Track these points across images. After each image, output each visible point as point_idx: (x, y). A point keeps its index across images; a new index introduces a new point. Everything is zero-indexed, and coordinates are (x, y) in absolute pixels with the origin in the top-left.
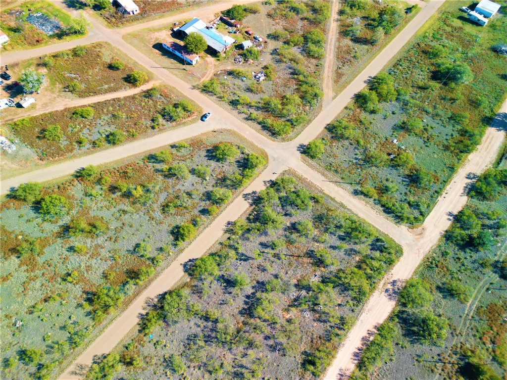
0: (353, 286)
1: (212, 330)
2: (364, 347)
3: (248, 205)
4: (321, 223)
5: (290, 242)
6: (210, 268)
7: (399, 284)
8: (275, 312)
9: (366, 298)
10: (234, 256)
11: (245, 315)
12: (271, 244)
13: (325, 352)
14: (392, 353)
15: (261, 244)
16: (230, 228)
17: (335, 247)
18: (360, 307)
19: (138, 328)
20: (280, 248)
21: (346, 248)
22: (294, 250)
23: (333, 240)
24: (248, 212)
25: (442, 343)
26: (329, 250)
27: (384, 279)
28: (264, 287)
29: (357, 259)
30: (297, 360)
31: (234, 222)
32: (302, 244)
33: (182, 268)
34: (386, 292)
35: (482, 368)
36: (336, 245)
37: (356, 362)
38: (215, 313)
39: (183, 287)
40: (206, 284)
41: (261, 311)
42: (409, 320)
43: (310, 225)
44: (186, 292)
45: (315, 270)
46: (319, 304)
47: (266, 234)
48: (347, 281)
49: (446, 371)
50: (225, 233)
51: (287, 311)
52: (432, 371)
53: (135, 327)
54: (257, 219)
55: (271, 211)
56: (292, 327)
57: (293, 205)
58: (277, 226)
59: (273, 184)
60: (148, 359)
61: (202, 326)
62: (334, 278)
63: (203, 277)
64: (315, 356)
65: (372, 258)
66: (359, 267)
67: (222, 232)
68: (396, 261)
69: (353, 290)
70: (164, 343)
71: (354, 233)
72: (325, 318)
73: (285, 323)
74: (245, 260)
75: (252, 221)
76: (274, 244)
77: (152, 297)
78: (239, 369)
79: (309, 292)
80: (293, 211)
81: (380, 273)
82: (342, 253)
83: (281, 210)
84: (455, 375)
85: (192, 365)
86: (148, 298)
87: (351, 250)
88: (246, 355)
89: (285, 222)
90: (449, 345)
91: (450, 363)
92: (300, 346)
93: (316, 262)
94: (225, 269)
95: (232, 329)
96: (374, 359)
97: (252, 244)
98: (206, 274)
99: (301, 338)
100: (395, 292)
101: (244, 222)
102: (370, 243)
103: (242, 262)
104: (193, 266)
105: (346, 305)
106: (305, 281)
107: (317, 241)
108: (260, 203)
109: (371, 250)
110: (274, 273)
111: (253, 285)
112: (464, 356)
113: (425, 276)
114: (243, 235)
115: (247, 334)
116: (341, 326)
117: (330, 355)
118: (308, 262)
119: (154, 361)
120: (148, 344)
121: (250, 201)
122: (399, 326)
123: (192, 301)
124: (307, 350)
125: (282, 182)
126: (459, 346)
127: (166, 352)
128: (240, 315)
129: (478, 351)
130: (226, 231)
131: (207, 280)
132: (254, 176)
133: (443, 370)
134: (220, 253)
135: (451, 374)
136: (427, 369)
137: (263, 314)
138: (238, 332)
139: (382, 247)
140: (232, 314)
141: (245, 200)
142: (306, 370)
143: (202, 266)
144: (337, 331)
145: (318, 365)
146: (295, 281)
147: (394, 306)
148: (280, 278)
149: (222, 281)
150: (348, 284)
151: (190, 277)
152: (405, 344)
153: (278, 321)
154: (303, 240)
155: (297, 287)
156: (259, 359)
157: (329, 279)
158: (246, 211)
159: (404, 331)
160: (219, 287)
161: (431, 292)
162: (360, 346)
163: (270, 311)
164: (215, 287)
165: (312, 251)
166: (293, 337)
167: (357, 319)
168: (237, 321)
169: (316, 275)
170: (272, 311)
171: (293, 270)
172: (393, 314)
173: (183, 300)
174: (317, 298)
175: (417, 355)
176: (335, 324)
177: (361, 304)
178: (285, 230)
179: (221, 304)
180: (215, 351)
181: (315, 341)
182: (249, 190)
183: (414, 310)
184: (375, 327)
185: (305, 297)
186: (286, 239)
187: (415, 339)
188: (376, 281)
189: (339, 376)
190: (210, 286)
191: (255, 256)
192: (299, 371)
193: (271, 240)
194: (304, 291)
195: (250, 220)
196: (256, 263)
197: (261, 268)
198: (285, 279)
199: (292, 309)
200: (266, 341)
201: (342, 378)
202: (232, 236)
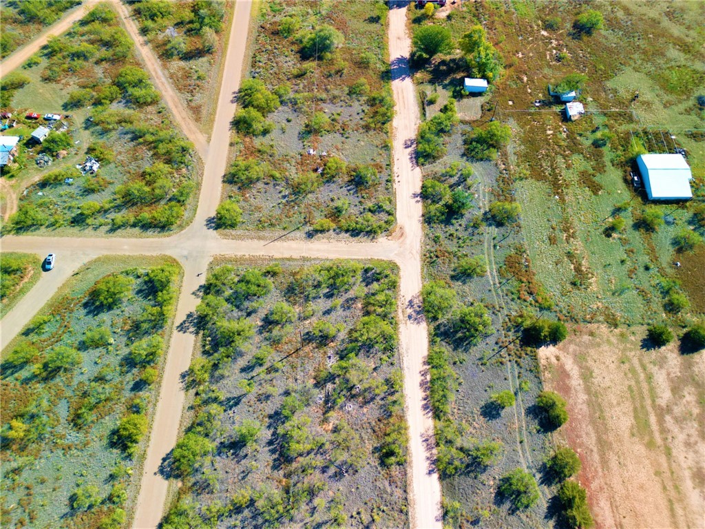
0: (375, 339)
1: (254, 518)
2: (428, 393)
3: (193, 337)
4: (295, 294)
5: (275, 342)
6: (199, 447)
7: (416, 301)
8: (314, 433)
9: (396, 341)
10: (219, 409)
11: (282, 466)
12: (255, 361)
13: (394, 431)
14: (456, 376)
15: (243, 370)
16: (190, 380)
17: (328, 310)
18: (396, 355)
20: (269, 358)
21: (341, 303)
22: (286, 348)
23: (322, 304)
24: (199, 344)
25: (492, 329)
26: (324, 318)
27: (399, 307)
28: (282, 416)
29: (359, 305)
30: (373, 464)
31: (190, 369)
32: (290, 334)
33: (159, 477)
34: (409, 319)
35: (538, 325)
36: (328, 308)
37: (430, 414)
38: (242, 495)
39: (179, 498)
40: (207, 470)
41: (297, 445)
42: (449, 330)
43: (285, 306)
44: (187, 502)
45: (325, 353)
46: (354, 385)
47: (241, 354)
48: (365, 337)
49: (512, 353)
50: (187, 391)
51: (325, 420)
52: (502, 363)
54: (216, 345)
55: (227, 323)
56: (343, 434)
57: (249, 297)
58: (247, 335)
59: (207, 289)
61: (238, 523)
62: (350, 345)
63: (197, 465)
64: (388, 445)
65: (373, 294)
66: (367, 313)
67: (183, 393)
68: (398, 280)
69: (377, 343)
71: (338, 281)
72: (371, 395)
73: (333, 437)
74: (236, 404)
75: (211, 352)
76: (259, 358)
79: (335, 381)
80: (254, 304)
81: (391, 304)
82: (340, 312)
83: (240, 313)
84: (522, 350)
87: (347, 301)
88: (315, 508)
89: (253, 323)
90: (499, 326)
91: (510, 343)
92: (365, 447)
93: (320, 342)
94: (219, 433)
95: (277, 495)
96: (444, 396)
97: (232, 379)
98: (198, 458)
99: (361, 437)
100: (418, 313)
101: (202, 360)
102: (361, 280)
103: (234, 408)
104: (174, 463)
105: (382, 364)
106: (322, 373)
107: (305, 318)
108: (206, 324)
110: (281, 391)
111: (267, 424)
112: (518, 326)
113: (433, 275)
114: (212, 376)
115: (298, 485)
116: (392, 390)
117: (401, 430)
118: (312, 348)
121: (192, 329)
122: (444, 344)
123: (203, 504)
124: (375, 445)
125: (217, 279)
126: (507, 320)
128: (276, 471)
129: (525, 313)
130: (187, 389)
131: (206, 464)
132: (175, 295)
133: (509, 355)
134: (198, 421)
135: (518, 353)
136: (496, 365)
137: (301, 448)
138: (287, 492)
139: (375, 275)
140: (265, 478)
141: (184, 333)
142: (388, 467)
143: (186, 453)
144: (391, 399)
145: (397, 451)
146: (311, 382)
147: (427, 327)
148: (292, 391)
149: (225, 450)
150: (368, 340)
151: (179, 479)
152: (462, 357)
153: (324, 440)
154: (289, 328)
155: (319, 385)
156: (332, 501)
157: (345, 350)
158: (195, 345)
159: (452, 345)
160: (226, 461)
161: (449, 286)
162: (424, 394)
163: (306, 438)
164: (221, 464)
165: (308, 333)
166: (352, 444)
167: (401, 369)
168: (277, 481)
169: (330, 357)
170: (310, 435)
171: (301, 371)
172: (430, 336)
173: (191, 514)
174: (348, 381)
175: (479, 359)
176: (385, 393)
177: (395, 350)
178: (261, 333)
179: (243, 478)
181: (377, 429)
182: (180, 317)
183: (447, 317)
184: (424, 363)
185: (334, 390)
186: (268, 343)
187: (467, 344)
188: (393, 315)
189: (425, 444)
190: (213, 468)
191: (246, 389)
192: (383, 475)
193: (251, 357)
194: (329, 384)
195: (209, 352)
196: (252, 397)
197: (263, 397)
198: (299, 387)
199: (329, 415)
200: (325, 474)
201: (429, 442)
202: (199, 387)
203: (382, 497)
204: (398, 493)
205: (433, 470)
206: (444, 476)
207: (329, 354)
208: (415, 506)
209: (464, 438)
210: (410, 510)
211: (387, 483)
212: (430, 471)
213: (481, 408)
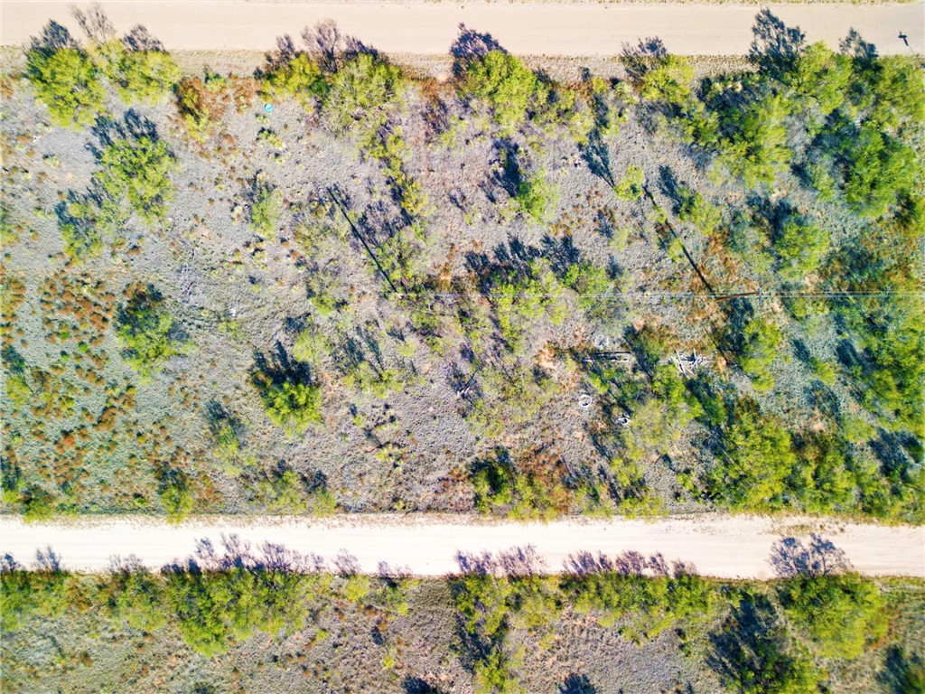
0: (736, 461)
1: (386, 226)
2: (616, 569)
3: (745, 50)
4: (848, 274)
5: (728, 237)
6: (507, 101)
7: (831, 560)
8: (533, 331)
9: (730, 506)
10: (583, 133)
11: (474, 273)
12: (686, 195)
13: (538, 494)
14: (652, 634)
15: (666, 173)
16: (644, 62)
17: (807, 353)
18: (699, 505)
19: (261, 63)
20: (692, 227)
21: (825, 383)
22: (715, 262)
23: (821, 338)
24: (726, 68)
26: (785, 344)
27: (814, 519)
28: (567, 264)
29: (818, 426)
30: (477, 448)
31: (668, 57)
32: (749, 271)
33: (455, 35)
34: (785, 541)
36: (813, 353)
37: (572, 569)
38: (423, 202)
39: (417, 80)
40: (467, 126)
41: (509, 300)
42: (759, 628)
43: (819, 253)
44: (410, 95)
45: (703, 348)
46: (630, 412)
47: (701, 165)
48: (740, 440)
50: (623, 60)
51: (558, 353)
53: (257, 54)
54: (723, 105)
55: (777, 123)
56: (531, 389)
57: (842, 166)
58: (747, 172)
59: (867, 63)
60: (226, 144)
61: (377, 198)
62: (720, 405)
63: (474, 103)
64: (512, 479)
66: (798, 445)
67: (619, 51)
68: (886, 520)
69: (726, 464)
70: (280, 149)
71: (885, 376)
72: (609, 448)
73: (526, 369)
74: (594, 168)
75: (708, 97)
76: (691, 203)
77: (342, 32)
78: (364, 344)
79: (639, 372)
80: (825, 180)
81: (824, 501)
82: (802, 380)
83: (800, 149)
85: (293, 244)
86: (332, 23)
87: (831, 397)
88: (402, 338)
89: (775, 182)
92: (508, 433)
93: (728, 337)
94: (534, 138)
95: (420, 267)
96: (608, 606)
97: (646, 151)
98: (486, 103)
100: (800, 563)
101: (688, 80)
102: (887, 431)
103: (584, 163)
104: (480, 57)
105: (678, 472)
106: (656, 344)
107: (787, 303)
108: (776, 76)
109: (872, 443)
110: (619, 260)
111: (551, 236)
113: (901, 607)
114: (652, 108)
116: (621, 493)
117: (540, 507)
118: (712, 319)
119: (233, 160)
120: (252, 116)
121: (762, 46)
122: (725, 614)
123: (406, 128)
124: (511, 453)
125: (894, 81)
127: (269, 168)
128: (465, 261)
130: (628, 59)
131: (476, 121)
134: (559, 93)
138: (427, 286)
139: (901, 466)
140: (453, 240)
141: (755, 30)
142: (472, 477)
143: (495, 76)
144: (603, 491)
145: (500, 497)
146: (638, 323)
147: (764, 580)
148: (618, 283)
149: (503, 157)
150: (732, 446)
151: (451, 75)
152: (693, 650)
153: (519, 352)
154: (763, 264)
155: (630, 337)
156: (414, 370)
158: (725, 59)
159: (721, 632)
160: (483, 162)
161: (870, 643)
162: (612, 558)
163: (524, 317)
164: (477, 153)
165: (748, 308)
166: (512, 406)
167: (666, 515)
168: (446, 264)
169: (692, 359)
170: (529, 324)
171: (661, 300)
172: (742, 585)
173: (389, 106)
174: (640, 399)
175: (690, 688)
176: (615, 477)
177: (709, 503)
178: (750, 203)
179: (453, 199)
180: (353, 269)
181: (542, 457)
182: (790, 14)
183: (790, 627)
184: (680, 566)
185: (620, 371)
186: (727, 222)
187: (724, 664)
188: (794, 503)
189: (514, 553)
190: (469, 137)
191: (623, 184)
192: (457, 466)
193: (695, 187)
194: (634, 359)
195: (705, 93)
196: (608, 198)
197: (606, 221)
198: (626, 296)
199: (570, 360)
200: (460, 356)
201: (518, 562)
202: (628, 83)
203: (418, 463)
204: (425, 495)
205: (465, 564)
206: (455, 585)
207: (698, 358)
208: (403, 526)
209: (525, 633)
210: (398, 516)
211: (442, 473)
212: (465, 559)
213: (585, 677)
